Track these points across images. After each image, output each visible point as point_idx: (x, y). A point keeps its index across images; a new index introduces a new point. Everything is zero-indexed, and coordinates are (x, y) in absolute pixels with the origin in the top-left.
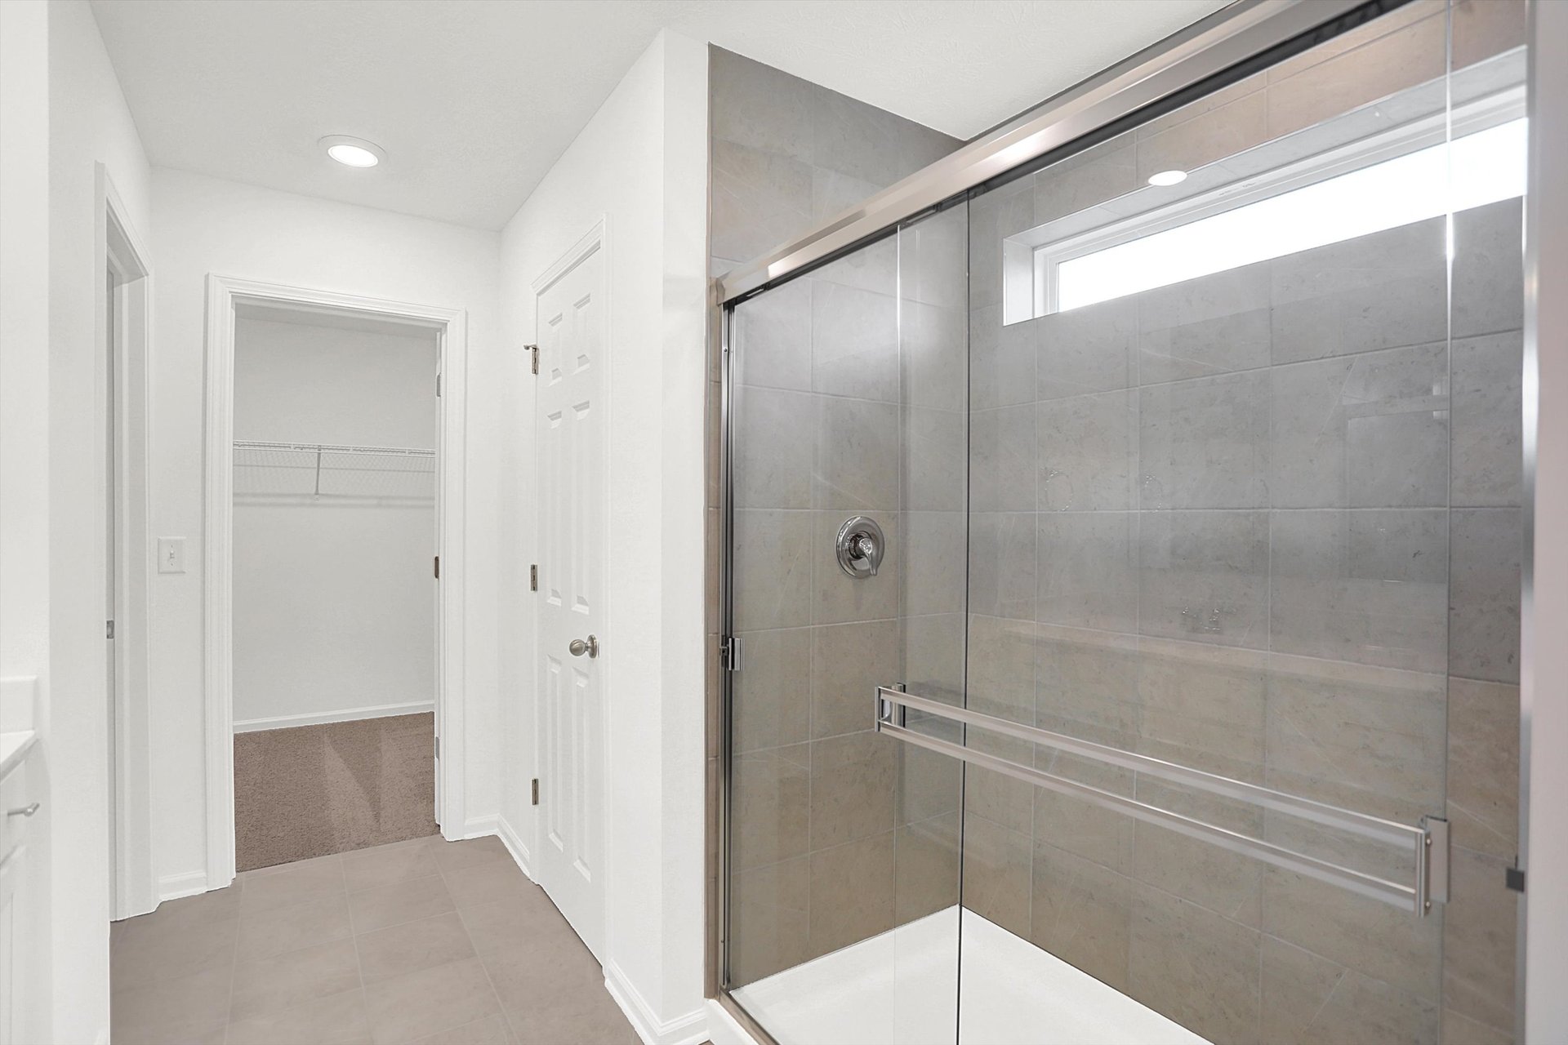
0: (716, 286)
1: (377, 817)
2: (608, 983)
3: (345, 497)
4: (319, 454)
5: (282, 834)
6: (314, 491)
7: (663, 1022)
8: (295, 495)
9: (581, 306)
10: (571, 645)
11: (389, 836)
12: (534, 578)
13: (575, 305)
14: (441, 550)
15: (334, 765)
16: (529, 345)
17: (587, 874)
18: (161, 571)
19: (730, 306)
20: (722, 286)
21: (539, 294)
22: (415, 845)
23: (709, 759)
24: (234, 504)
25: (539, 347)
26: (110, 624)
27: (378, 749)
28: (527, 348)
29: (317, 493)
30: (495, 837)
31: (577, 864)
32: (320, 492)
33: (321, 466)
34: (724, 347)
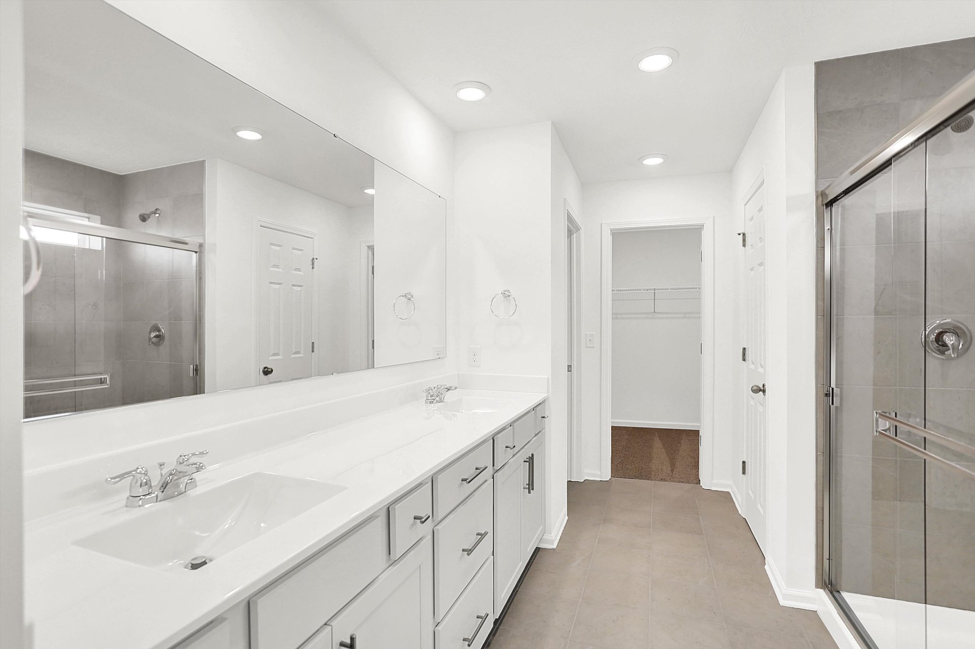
0: (821, 194)
1: (672, 470)
2: (766, 567)
3: (667, 313)
4: (655, 293)
5: (631, 468)
6: (653, 311)
7: (786, 587)
8: (645, 313)
9: (761, 211)
10: (752, 387)
11: (676, 480)
12: (744, 354)
13: (758, 211)
14: (703, 341)
15: (658, 445)
16: (740, 232)
17: (762, 511)
18: (587, 346)
19: (830, 204)
20: (825, 194)
21: (745, 205)
22: (687, 486)
23: (818, 453)
24: (612, 318)
25: (746, 233)
26: (570, 367)
27: (680, 443)
28: (739, 234)
29: (654, 312)
30: (728, 492)
31: (759, 506)
32: (656, 311)
33: (656, 298)
34: (827, 227)
